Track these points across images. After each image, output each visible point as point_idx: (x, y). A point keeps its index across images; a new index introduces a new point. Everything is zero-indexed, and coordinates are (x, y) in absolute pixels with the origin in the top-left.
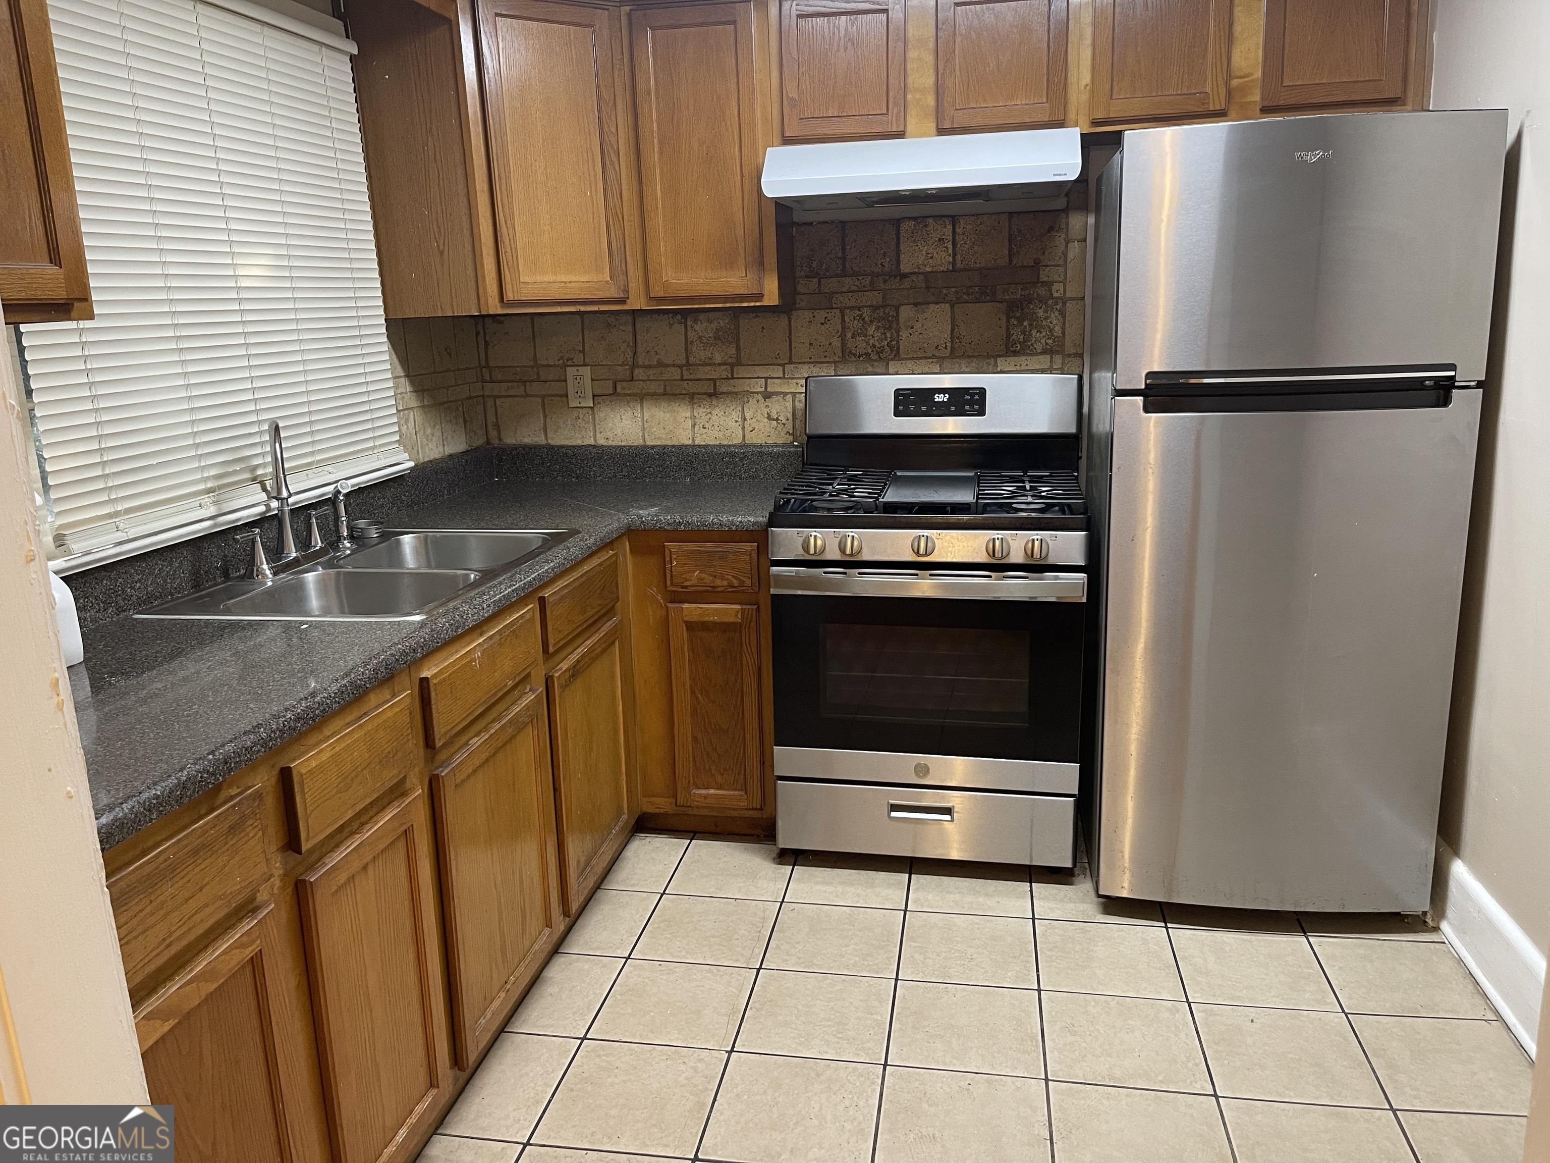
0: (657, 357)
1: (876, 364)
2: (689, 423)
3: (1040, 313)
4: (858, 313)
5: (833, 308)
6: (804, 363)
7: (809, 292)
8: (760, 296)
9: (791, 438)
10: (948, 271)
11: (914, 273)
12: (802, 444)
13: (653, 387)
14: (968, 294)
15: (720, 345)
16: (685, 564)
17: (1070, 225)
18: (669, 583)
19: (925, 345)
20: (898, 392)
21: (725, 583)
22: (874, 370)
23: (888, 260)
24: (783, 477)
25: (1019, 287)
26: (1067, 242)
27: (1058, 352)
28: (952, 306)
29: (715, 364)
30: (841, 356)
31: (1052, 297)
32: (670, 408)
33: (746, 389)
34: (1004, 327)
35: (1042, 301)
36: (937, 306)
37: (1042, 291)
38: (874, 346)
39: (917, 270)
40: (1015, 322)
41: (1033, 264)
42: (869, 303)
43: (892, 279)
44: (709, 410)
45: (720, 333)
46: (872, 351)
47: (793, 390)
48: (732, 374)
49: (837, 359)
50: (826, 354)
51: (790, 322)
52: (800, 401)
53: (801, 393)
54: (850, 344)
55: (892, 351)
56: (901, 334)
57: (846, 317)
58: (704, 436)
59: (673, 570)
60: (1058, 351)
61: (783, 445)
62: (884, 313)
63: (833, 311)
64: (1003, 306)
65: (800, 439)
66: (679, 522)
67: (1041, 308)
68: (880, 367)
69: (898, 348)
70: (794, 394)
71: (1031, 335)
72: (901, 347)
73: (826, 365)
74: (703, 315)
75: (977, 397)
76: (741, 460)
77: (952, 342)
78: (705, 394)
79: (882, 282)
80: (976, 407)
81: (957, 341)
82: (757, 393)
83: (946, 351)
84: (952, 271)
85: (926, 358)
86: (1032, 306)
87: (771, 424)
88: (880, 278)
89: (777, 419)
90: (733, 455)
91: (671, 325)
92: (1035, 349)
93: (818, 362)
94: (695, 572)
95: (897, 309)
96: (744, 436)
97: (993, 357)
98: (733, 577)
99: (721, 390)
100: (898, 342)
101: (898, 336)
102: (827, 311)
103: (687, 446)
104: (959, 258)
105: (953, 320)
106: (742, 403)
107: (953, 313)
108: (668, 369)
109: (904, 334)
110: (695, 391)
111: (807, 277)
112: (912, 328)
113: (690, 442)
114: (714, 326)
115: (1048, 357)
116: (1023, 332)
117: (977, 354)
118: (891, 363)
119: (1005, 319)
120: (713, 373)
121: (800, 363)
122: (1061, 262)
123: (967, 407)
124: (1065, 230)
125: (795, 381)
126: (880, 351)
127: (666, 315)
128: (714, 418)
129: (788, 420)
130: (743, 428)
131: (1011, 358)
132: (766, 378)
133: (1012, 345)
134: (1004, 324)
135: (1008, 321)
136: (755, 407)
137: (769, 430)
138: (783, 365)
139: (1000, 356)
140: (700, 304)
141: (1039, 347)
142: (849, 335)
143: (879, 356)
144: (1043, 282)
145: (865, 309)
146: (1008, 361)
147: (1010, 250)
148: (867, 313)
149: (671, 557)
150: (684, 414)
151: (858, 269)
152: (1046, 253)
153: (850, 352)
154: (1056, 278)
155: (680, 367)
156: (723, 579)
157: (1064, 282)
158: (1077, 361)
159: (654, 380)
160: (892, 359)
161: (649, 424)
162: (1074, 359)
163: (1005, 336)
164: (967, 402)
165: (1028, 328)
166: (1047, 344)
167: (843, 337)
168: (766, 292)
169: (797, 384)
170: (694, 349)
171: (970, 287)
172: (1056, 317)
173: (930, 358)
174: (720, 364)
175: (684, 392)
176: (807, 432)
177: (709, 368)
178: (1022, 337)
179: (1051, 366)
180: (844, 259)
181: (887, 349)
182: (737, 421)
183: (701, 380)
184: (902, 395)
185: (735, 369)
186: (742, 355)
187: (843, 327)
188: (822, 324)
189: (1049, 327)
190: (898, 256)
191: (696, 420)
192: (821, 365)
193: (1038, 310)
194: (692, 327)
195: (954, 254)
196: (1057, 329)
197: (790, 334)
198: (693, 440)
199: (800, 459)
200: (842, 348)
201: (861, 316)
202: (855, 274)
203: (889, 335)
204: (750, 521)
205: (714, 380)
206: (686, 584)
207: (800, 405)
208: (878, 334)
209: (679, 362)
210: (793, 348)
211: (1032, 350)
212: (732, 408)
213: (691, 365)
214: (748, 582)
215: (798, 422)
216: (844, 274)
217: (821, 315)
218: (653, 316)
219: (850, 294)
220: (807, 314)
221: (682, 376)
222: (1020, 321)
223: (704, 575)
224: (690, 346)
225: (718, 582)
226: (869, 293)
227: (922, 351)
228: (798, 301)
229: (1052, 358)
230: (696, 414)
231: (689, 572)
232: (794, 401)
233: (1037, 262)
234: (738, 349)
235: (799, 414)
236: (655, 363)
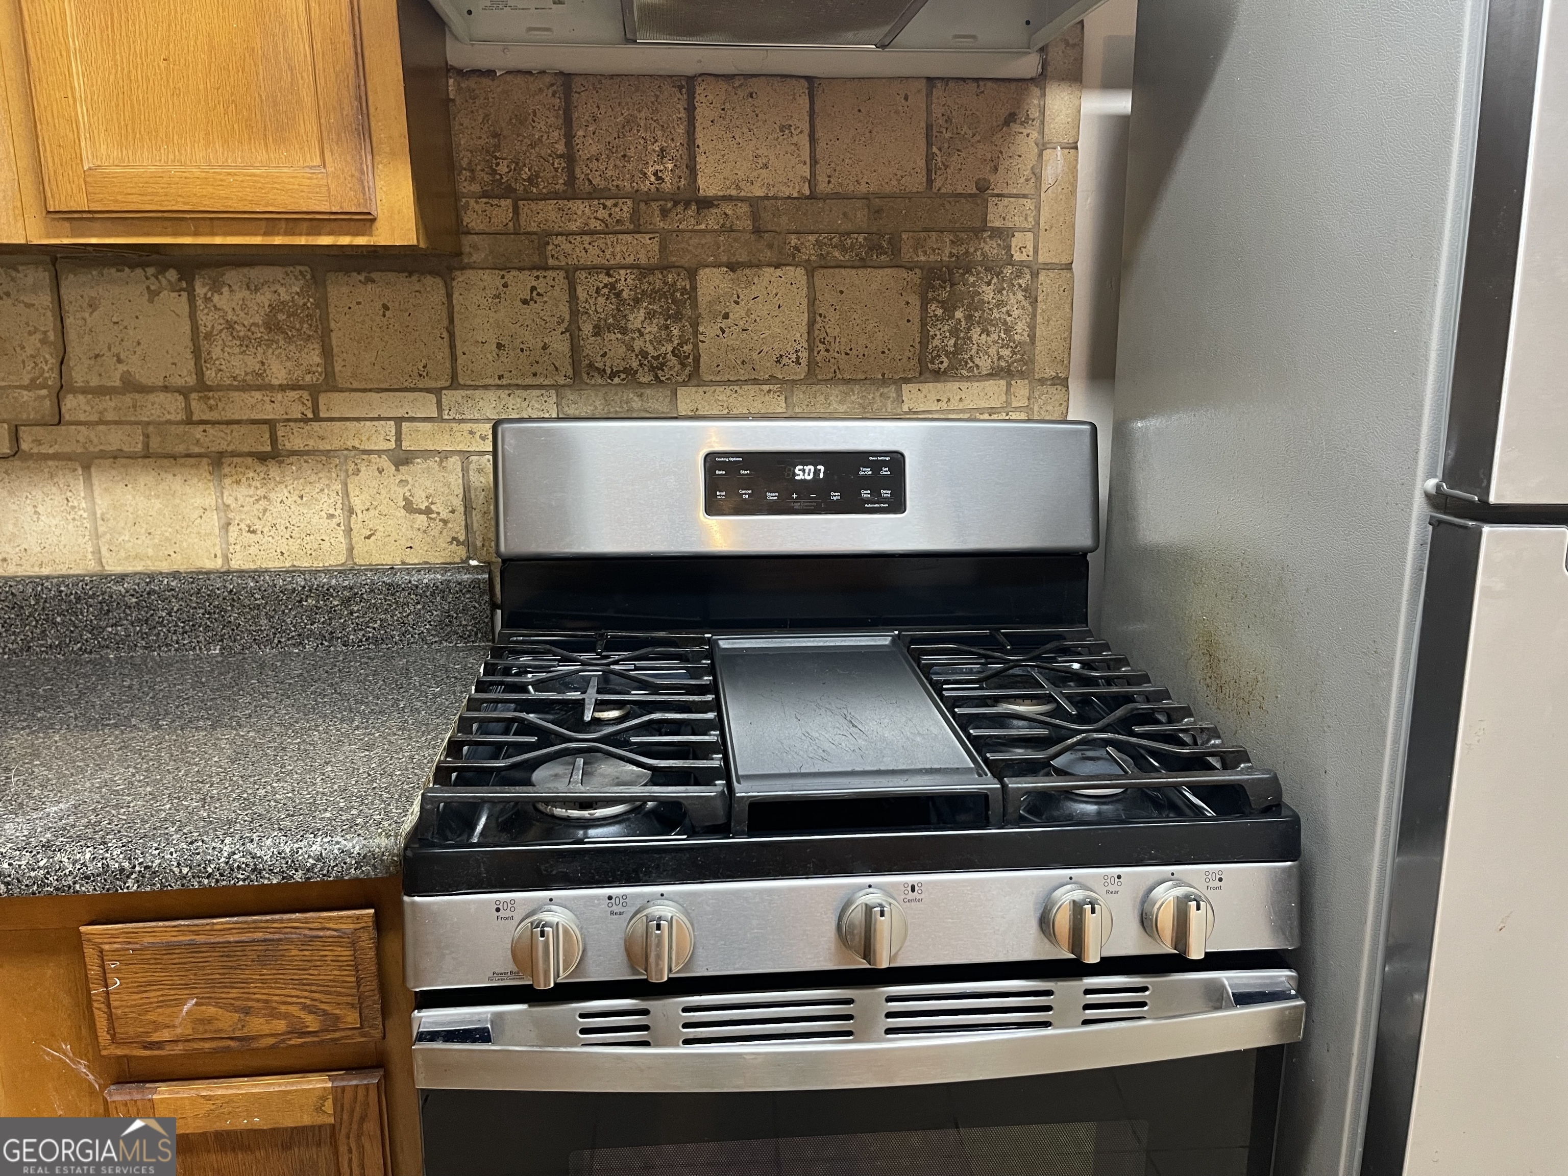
0: (122, 368)
1: (648, 391)
2: (213, 521)
3: (988, 293)
4: (607, 280)
5: (546, 268)
6: (486, 387)
7: (493, 229)
8: (365, 221)
9: (462, 552)
10: (801, 198)
11: (728, 198)
12: (489, 564)
13: (115, 439)
14: (844, 249)
15: (282, 342)
16: (150, 984)
17: (1047, 113)
18: (104, 1036)
19: (755, 355)
20: (712, 461)
21: (281, 1026)
22: (646, 405)
23: (670, 166)
24: (447, 638)
25: (948, 237)
26: (1042, 147)
27: (1022, 374)
28: (810, 274)
29: (270, 388)
30: (570, 373)
31: (1010, 261)
32: (164, 486)
33: (350, 444)
34: (916, 320)
35: (993, 269)
36: (779, 272)
37: (991, 248)
38: (644, 354)
39: (734, 193)
40: (939, 312)
41: (974, 191)
42: (630, 260)
43: (680, 208)
44: (261, 492)
45: (281, 317)
46: (641, 365)
47: (462, 448)
48: (315, 409)
49: (561, 381)
50: (536, 368)
51: (449, 296)
52: (479, 471)
53: (482, 453)
54: (591, 347)
55: (683, 365)
56: (701, 329)
57: (579, 289)
58: (253, 550)
59: (114, 1004)
60: (1021, 372)
61: (445, 568)
62: (666, 283)
63: (550, 273)
64: (915, 277)
65: (484, 553)
66: (122, 870)
67: (989, 284)
68: (657, 400)
69: (697, 360)
70: (465, 455)
71: (970, 338)
72: (704, 358)
73: (538, 392)
74: (234, 273)
75: (885, 471)
76: (346, 602)
77: (811, 350)
78: (251, 454)
79: (657, 213)
80: (886, 493)
81: (821, 347)
82: (379, 453)
83: (798, 369)
84: (807, 198)
85: (755, 382)
86: (972, 279)
87: (414, 522)
88: (654, 205)
89: (428, 511)
90: (326, 593)
91: (153, 295)
92: (977, 366)
93: (518, 386)
94: (181, 1003)
95: (692, 274)
96: (351, 549)
97: (894, 383)
98: (305, 1007)
99: (288, 446)
100: (696, 346)
101: (696, 333)
102: (536, 273)
103: (208, 573)
104: (822, 171)
105: (812, 302)
106: (343, 475)
107: (811, 286)
108: (152, 397)
109: (708, 329)
110: (223, 446)
111: (485, 194)
112: (726, 316)
113: (218, 564)
114: (265, 298)
115: (1003, 382)
116: (954, 332)
117: (861, 376)
118: (681, 391)
119: (918, 303)
120: (269, 407)
121: (476, 388)
122: (1028, 189)
123: (866, 494)
124: (1037, 123)
125: (468, 426)
126: (657, 367)
127: (139, 271)
128: (276, 508)
129: (453, 512)
130: (349, 531)
131: (931, 384)
132: (399, 421)
133: (933, 358)
134: (915, 314)
135: (924, 308)
136: (374, 483)
137: (410, 534)
138: (437, 392)
139: (907, 380)
140: (196, 234)
141: (985, 364)
142: (587, 328)
143: (657, 377)
144: (993, 229)
145: (622, 272)
146: (924, 391)
147: (930, 158)
148: (626, 281)
149: (103, 966)
150: (199, 501)
151: (603, 184)
152: (1001, 169)
153: (591, 365)
154: (1018, 221)
155: (184, 392)
156: (274, 1014)
157: (1035, 230)
158: (1056, 392)
159: (116, 423)
160: (684, 383)
161: (112, 523)
162: (1052, 390)
163: (918, 340)
164: (866, 482)
165: (963, 323)
166: (1000, 358)
167: (573, 332)
168: (380, 211)
169: (471, 432)
170: (216, 352)
171: (848, 234)
172: (1018, 302)
173: (765, 382)
174: (282, 388)
175: (197, 450)
176: (502, 548)
177: (258, 395)
178: (952, 342)
179: (1008, 403)
180: (570, 158)
181: (673, 361)
182: (331, 516)
183: (238, 422)
184: (721, 466)
185: (323, 399)
186: (338, 368)
187: (574, 313)
188: (525, 302)
189: (1005, 323)
190: (692, 158)
191: (231, 515)
192: (524, 393)
193: (985, 288)
194: (207, 300)
195: (814, 162)
196: (1021, 327)
197: (451, 320)
198: (226, 559)
199: (486, 598)
200: (572, 356)
201: (612, 286)
202: (595, 194)
203: (676, 332)
204: (350, 854)
205: (271, 424)
206: (156, 1037)
207: (482, 479)
208: (651, 329)
209: (180, 382)
210: (459, 353)
211: (970, 370)
212: (319, 486)
213: (210, 389)
214: (352, 1018)
215: (476, 517)
216: (571, 192)
217: (522, 282)
218: (105, 271)
219: (587, 238)
220: (490, 280)
221: (188, 409)
222: (949, 308)
223: (212, 1010)
224: (205, 345)
225: (258, 1025)
226: (629, 238)
227: (748, 367)
228: (466, 249)
229: (1009, 385)
230: (229, 500)
231: (162, 1004)
232: (465, 470)
233: (983, 187)
234: (327, 353)
235: (479, 499)
236: (118, 383)
